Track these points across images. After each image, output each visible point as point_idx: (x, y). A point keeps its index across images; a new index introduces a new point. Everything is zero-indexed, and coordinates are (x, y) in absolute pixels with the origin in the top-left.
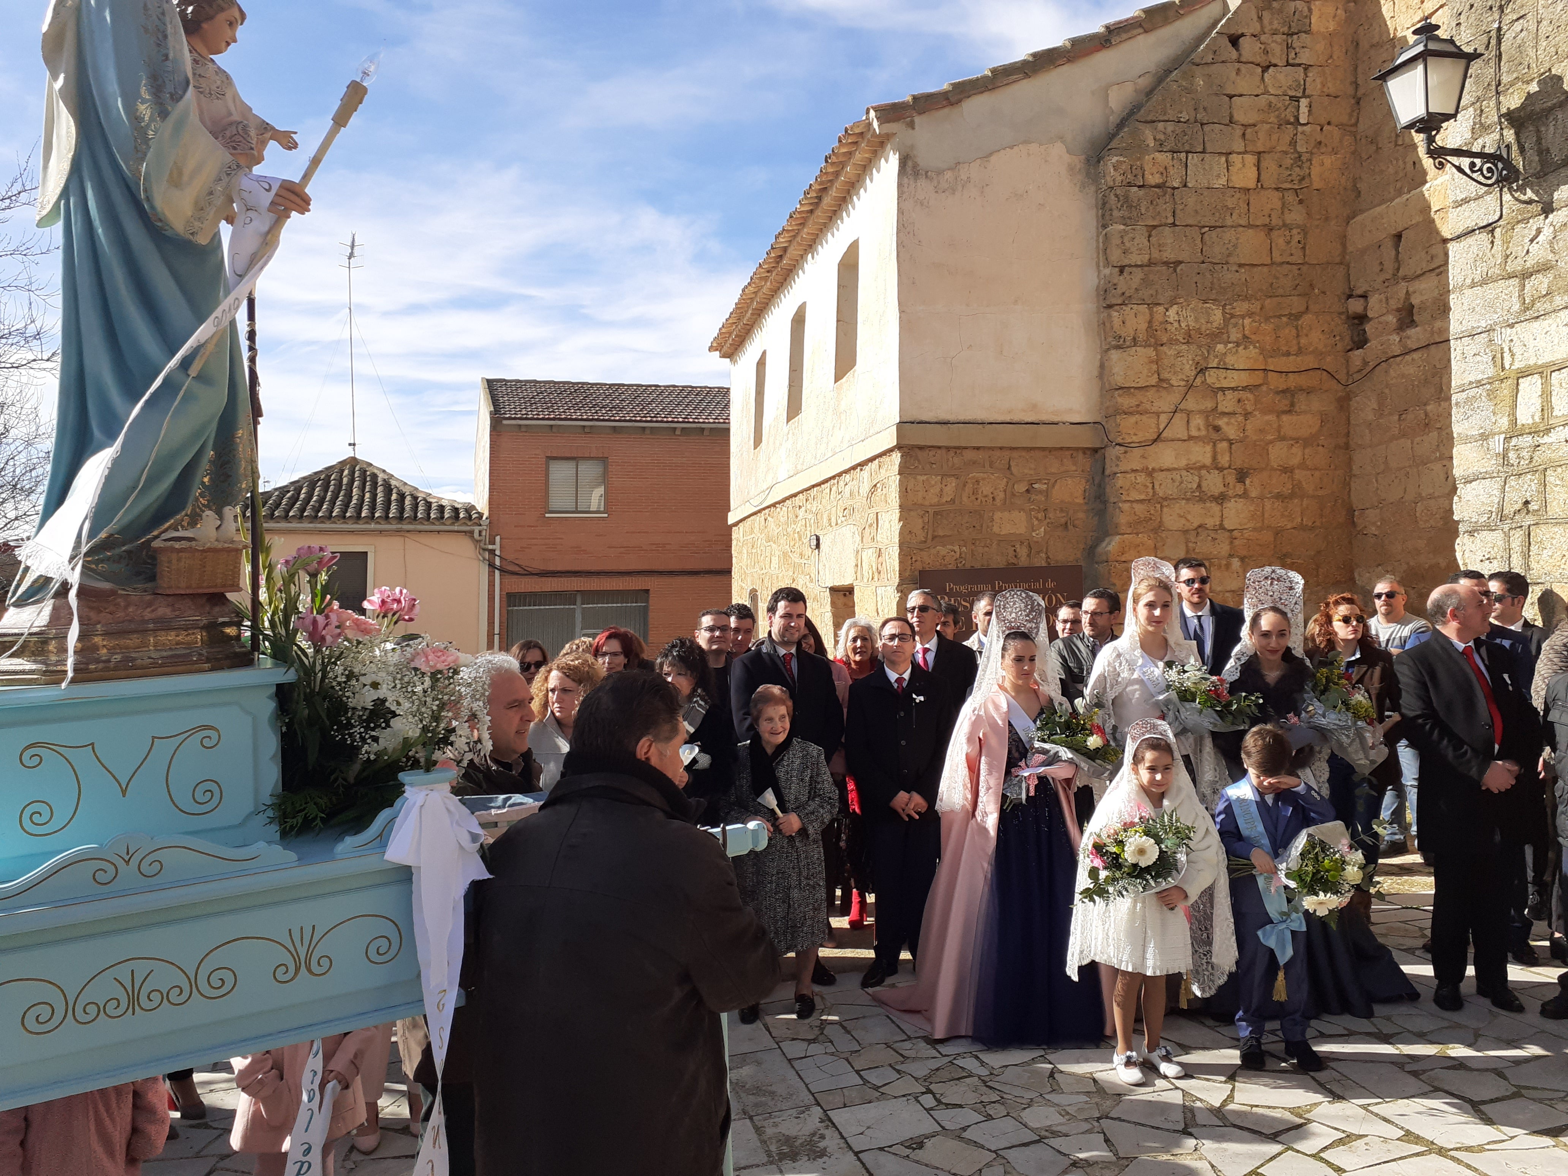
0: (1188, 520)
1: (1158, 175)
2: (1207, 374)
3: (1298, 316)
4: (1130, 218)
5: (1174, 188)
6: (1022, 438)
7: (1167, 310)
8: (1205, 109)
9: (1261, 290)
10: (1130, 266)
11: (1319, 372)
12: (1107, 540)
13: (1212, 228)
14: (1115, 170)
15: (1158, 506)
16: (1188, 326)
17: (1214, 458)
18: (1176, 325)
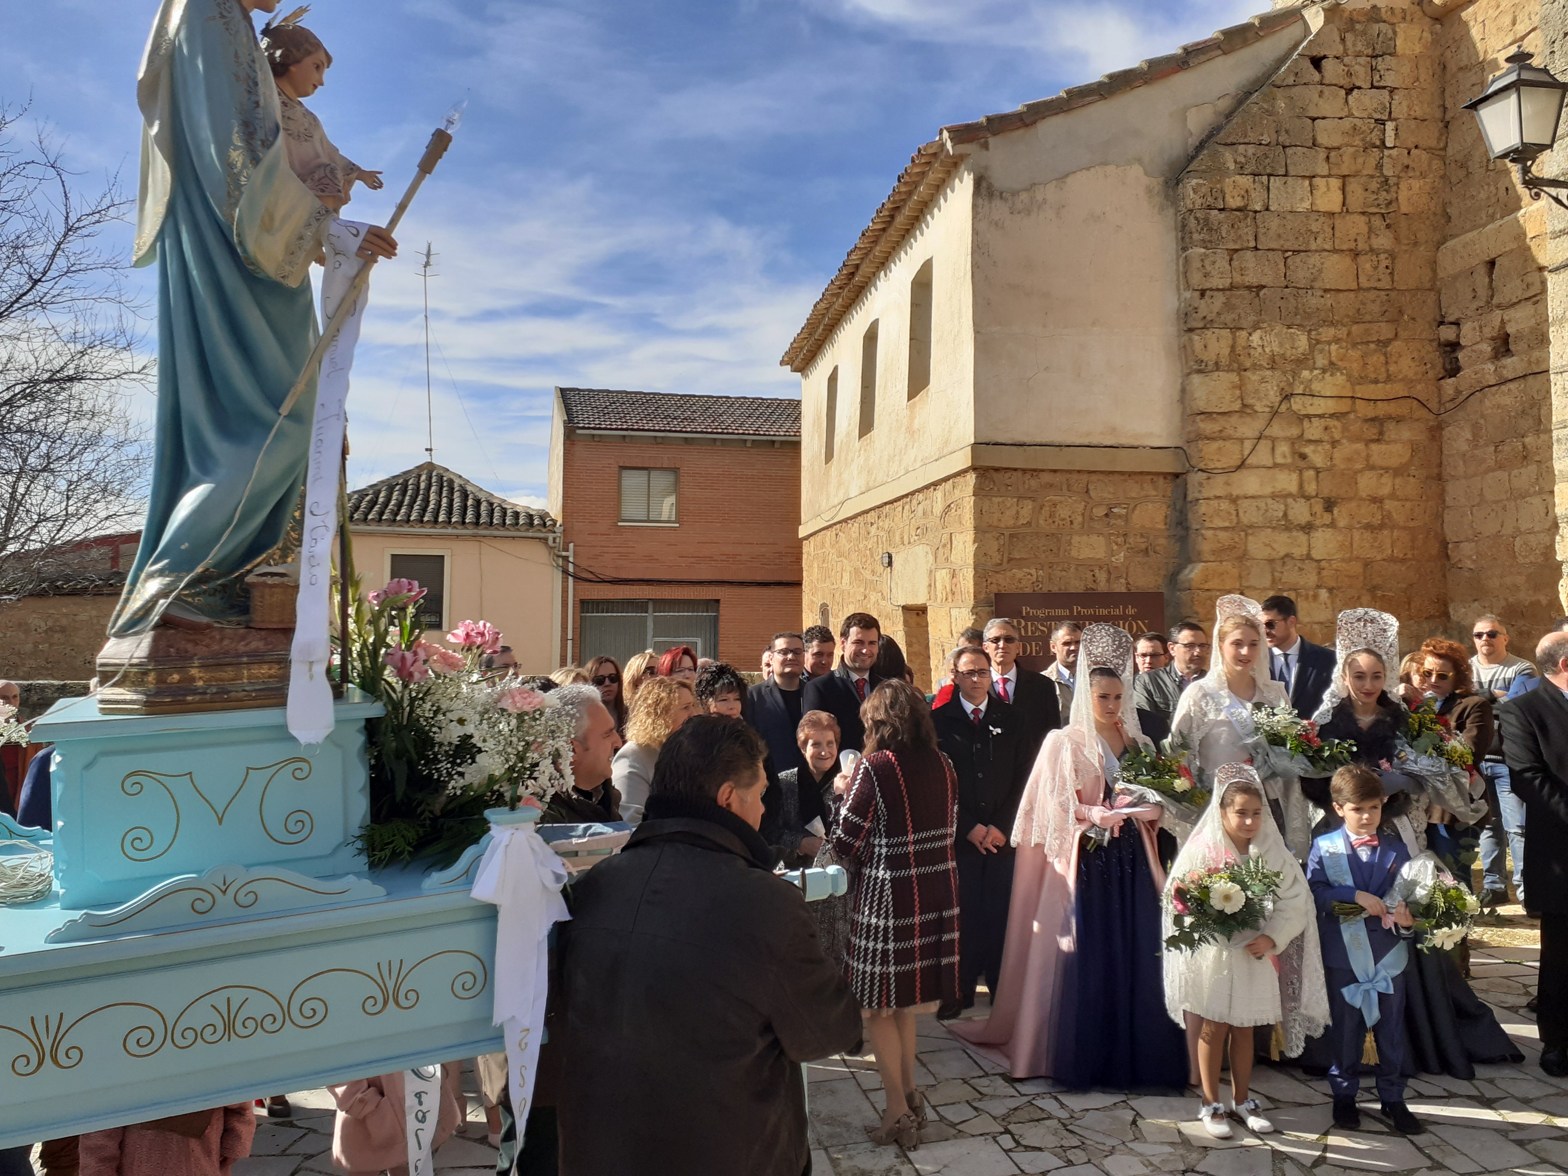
0: (1273, 549)
1: (1239, 198)
2: (1292, 400)
3: (1387, 343)
4: (1211, 242)
5: (1256, 212)
6: (1100, 462)
7: (1250, 334)
8: (1287, 132)
9: (1348, 316)
10: (1211, 290)
11: (1409, 400)
12: (1190, 567)
13: (1296, 252)
14: (1195, 192)
15: (1243, 534)
16: (1272, 351)
17: (1301, 486)
18: (1260, 350)
